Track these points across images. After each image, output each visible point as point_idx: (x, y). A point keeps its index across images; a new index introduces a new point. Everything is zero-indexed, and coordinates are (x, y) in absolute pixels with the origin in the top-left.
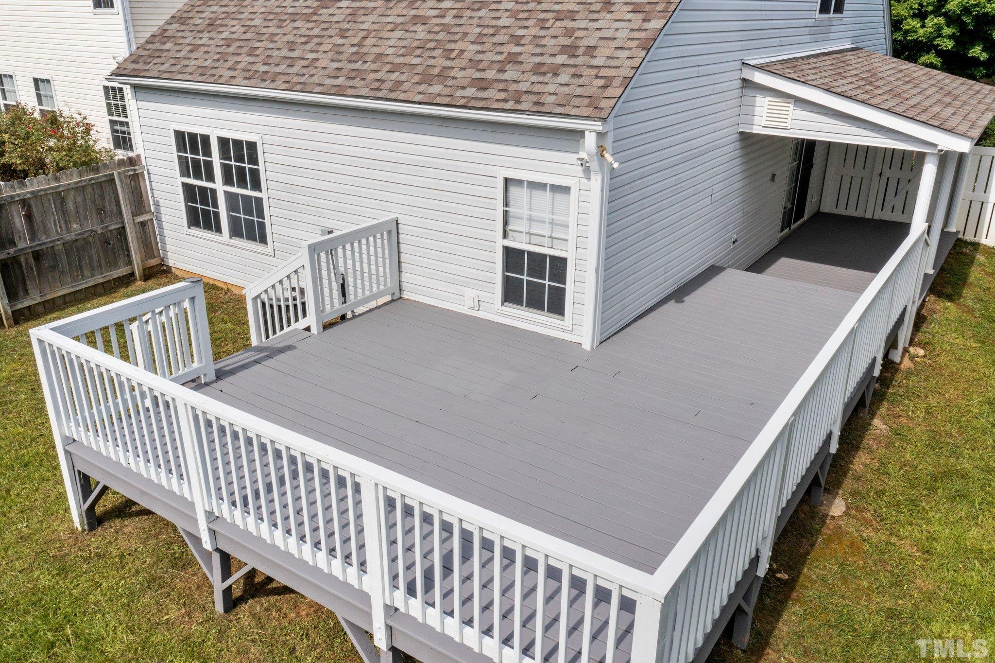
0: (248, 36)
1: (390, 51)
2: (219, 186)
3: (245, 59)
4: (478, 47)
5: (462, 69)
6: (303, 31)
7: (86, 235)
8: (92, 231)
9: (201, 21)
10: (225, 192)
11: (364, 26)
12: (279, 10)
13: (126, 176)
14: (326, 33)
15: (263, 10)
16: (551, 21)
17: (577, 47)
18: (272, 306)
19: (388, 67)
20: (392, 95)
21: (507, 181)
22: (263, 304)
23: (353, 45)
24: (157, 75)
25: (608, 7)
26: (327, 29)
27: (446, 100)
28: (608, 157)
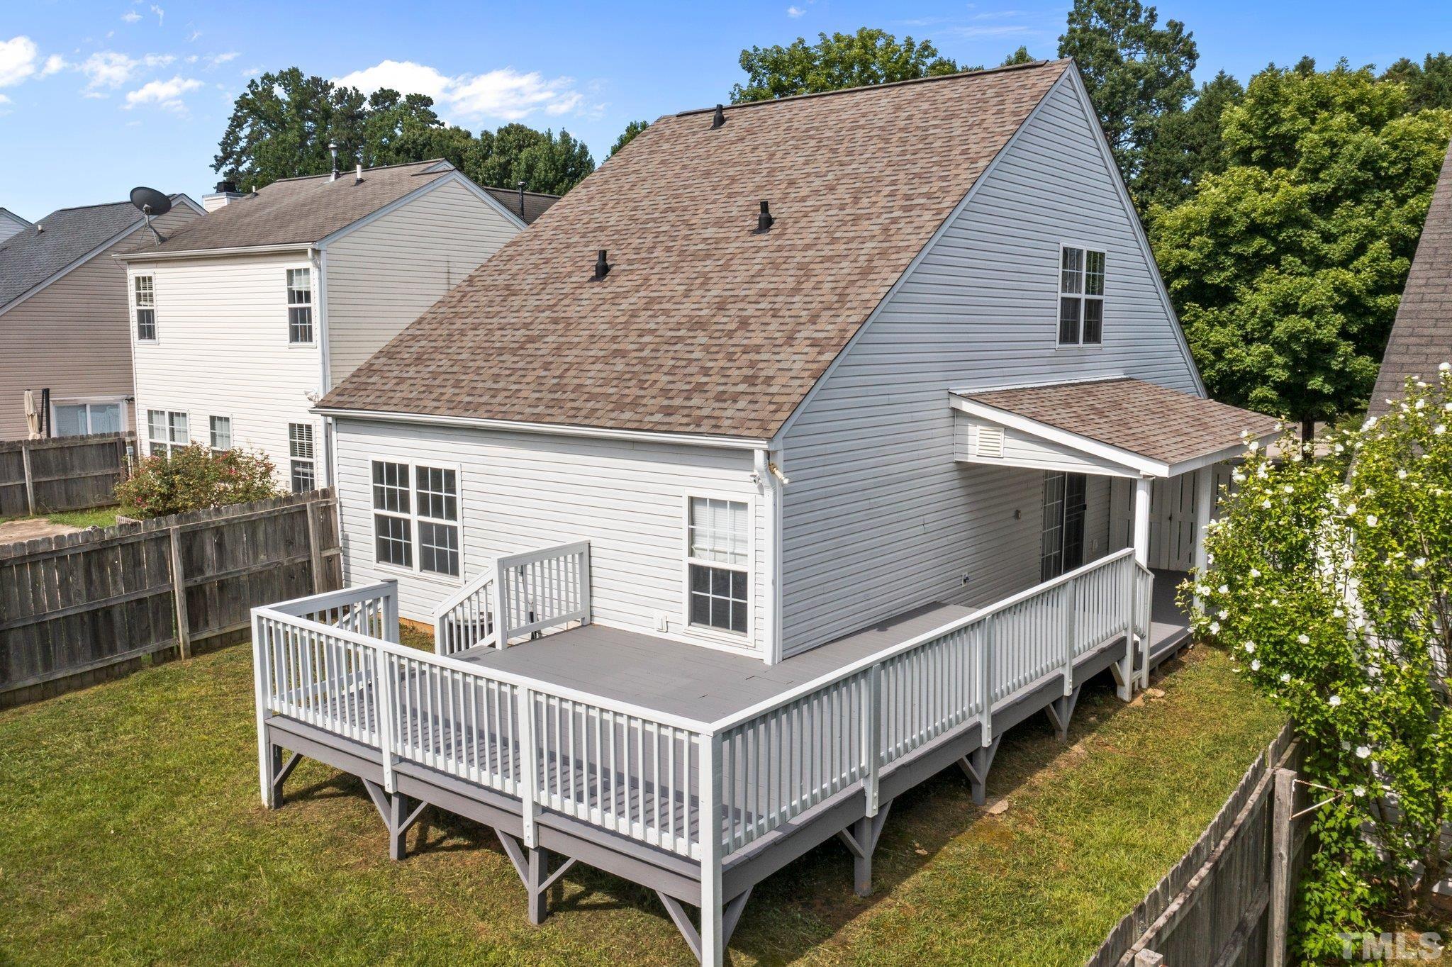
0: (455, 369)
1: (589, 382)
2: (414, 517)
3: (450, 391)
4: (670, 378)
5: (654, 397)
6: (508, 364)
7: (271, 567)
8: (278, 563)
9: (408, 355)
10: (419, 522)
11: (567, 360)
12: (487, 345)
13: (318, 508)
14: (530, 366)
15: (471, 344)
16: (739, 354)
17: (757, 377)
18: (459, 627)
19: (586, 396)
20: (587, 422)
21: (692, 501)
22: (451, 625)
23: (554, 377)
24: (362, 406)
25: (790, 341)
26: (532, 362)
27: (635, 425)
28: (779, 474)
